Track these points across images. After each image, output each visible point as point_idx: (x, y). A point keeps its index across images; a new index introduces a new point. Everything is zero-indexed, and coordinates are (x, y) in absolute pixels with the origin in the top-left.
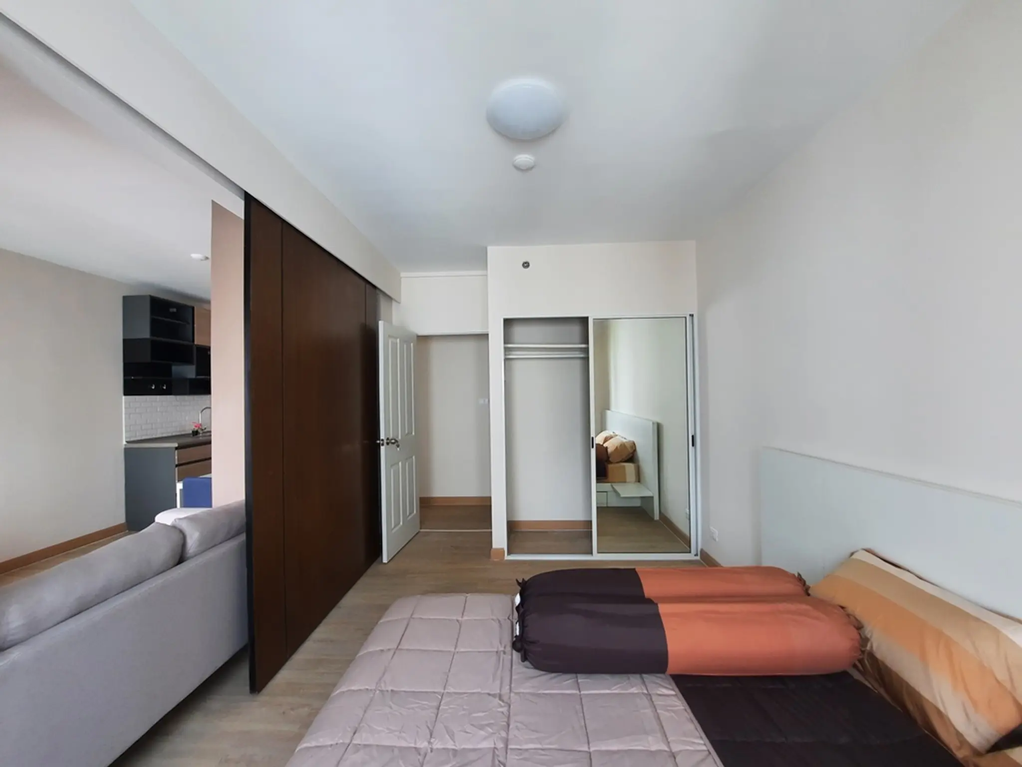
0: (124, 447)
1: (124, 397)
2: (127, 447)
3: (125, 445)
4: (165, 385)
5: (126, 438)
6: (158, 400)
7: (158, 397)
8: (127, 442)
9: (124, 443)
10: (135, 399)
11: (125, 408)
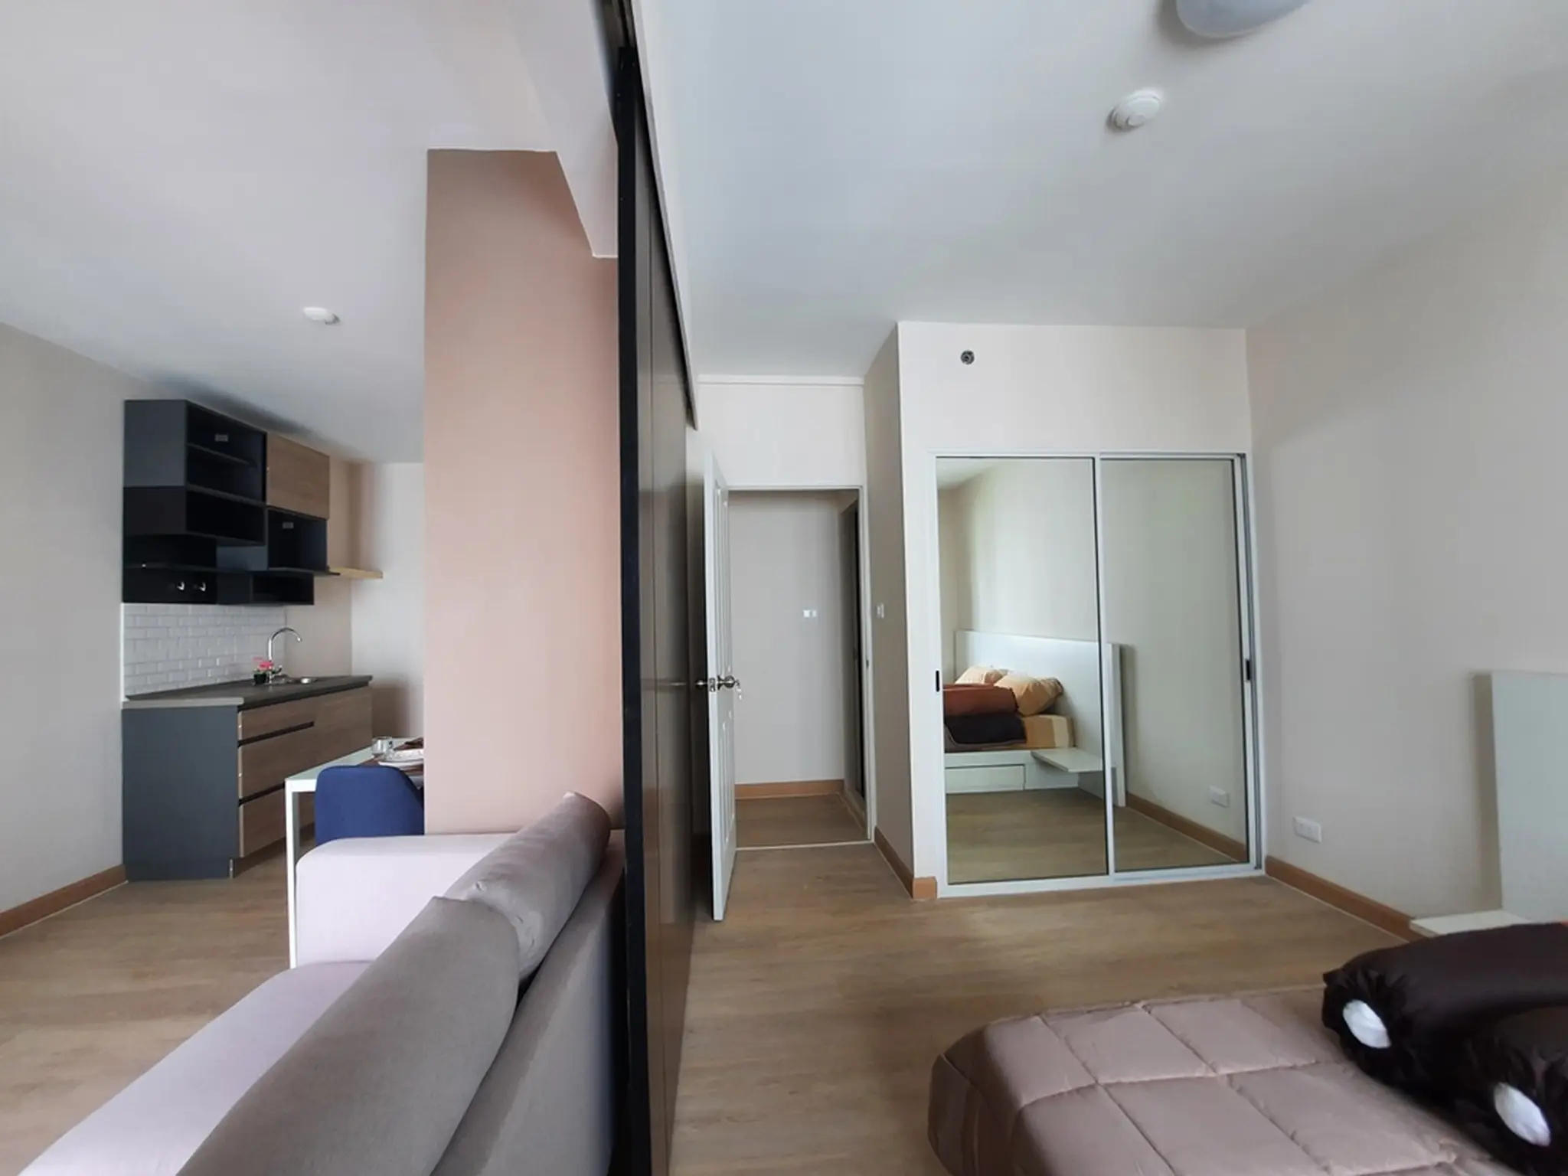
0: (121, 707)
1: (123, 605)
2: (128, 707)
3: (124, 703)
4: (204, 585)
5: (126, 689)
6: (190, 613)
7: (190, 607)
8: (128, 697)
9: (123, 699)
10: (146, 607)
11: (126, 628)
